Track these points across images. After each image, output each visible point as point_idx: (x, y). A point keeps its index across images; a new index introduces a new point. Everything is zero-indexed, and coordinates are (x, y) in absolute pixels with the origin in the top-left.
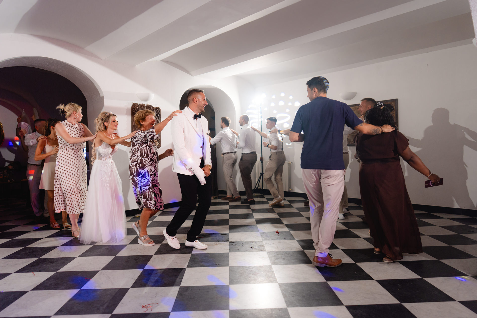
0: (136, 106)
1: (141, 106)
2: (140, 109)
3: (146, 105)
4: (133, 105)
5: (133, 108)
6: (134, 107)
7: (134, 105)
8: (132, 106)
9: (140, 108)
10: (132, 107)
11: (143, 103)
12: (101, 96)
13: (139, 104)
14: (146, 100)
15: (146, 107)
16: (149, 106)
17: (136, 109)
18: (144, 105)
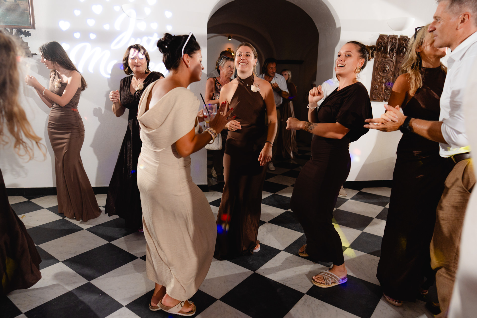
0: (384, 38)
1: (391, 38)
2: (389, 43)
3: (399, 37)
4: (379, 38)
5: (379, 42)
6: (381, 40)
7: (381, 38)
8: (377, 38)
9: (389, 41)
10: (378, 40)
11: (395, 34)
12: (338, 26)
13: (388, 36)
14: (401, 29)
15: (398, 39)
16: (403, 38)
17: (384, 43)
18: (397, 36)
